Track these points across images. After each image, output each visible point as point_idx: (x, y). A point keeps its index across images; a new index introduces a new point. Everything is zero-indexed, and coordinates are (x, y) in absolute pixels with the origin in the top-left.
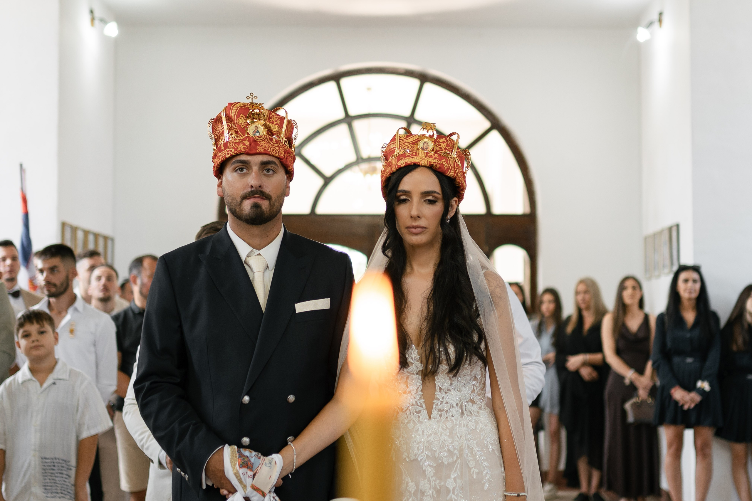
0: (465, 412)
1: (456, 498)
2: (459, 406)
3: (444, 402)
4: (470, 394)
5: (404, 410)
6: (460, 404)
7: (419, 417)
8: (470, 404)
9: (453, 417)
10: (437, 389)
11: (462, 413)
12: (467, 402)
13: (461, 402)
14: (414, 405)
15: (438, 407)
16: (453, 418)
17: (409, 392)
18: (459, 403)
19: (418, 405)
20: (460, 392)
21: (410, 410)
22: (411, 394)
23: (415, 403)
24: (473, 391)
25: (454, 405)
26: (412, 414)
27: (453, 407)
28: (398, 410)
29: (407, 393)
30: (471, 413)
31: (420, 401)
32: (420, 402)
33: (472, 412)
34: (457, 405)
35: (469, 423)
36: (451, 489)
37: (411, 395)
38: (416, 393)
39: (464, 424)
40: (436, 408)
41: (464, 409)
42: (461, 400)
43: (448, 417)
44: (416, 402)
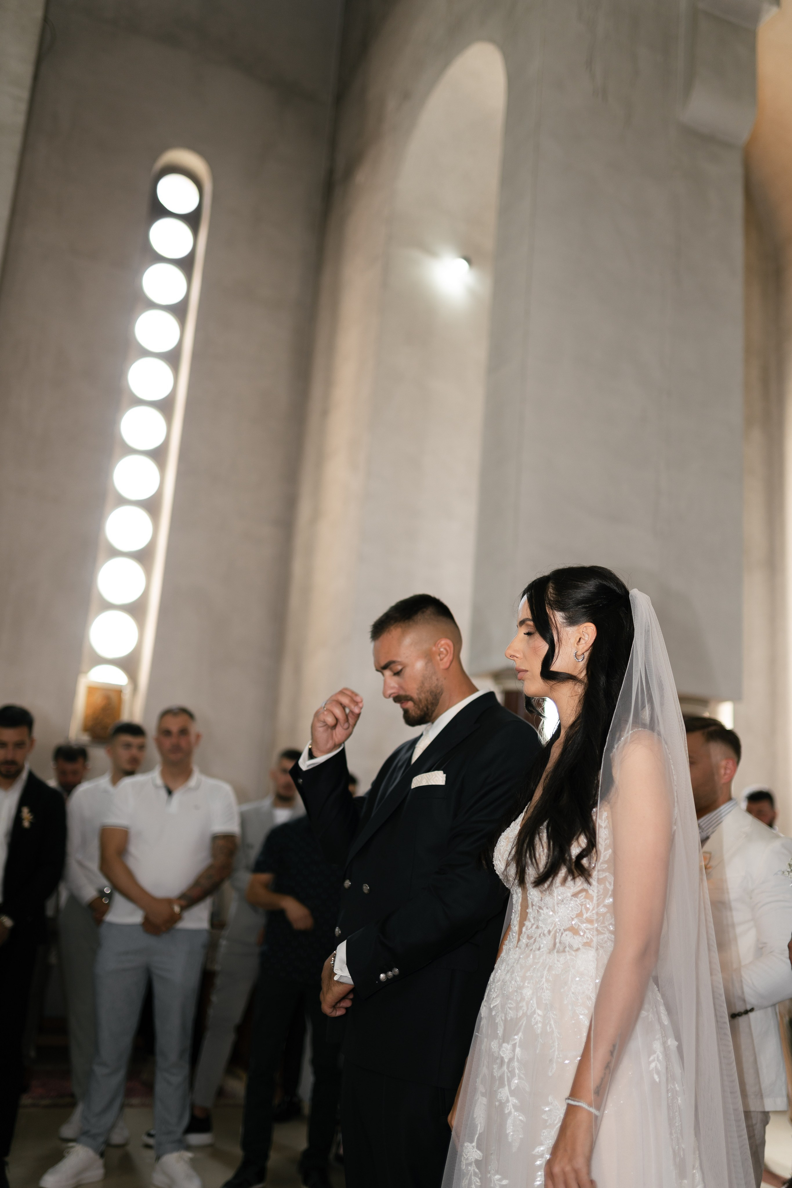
0: (558, 945)
1: (509, 1074)
2: (552, 934)
3: (534, 927)
4: (573, 919)
10: (530, 906)
11: (554, 946)
12: (565, 930)
13: (555, 929)
15: (527, 932)
24: (580, 915)
25: (546, 932)
27: (544, 935)
30: (564, 948)
33: (567, 949)
34: (549, 932)
36: (506, 1060)
40: (525, 933)
43: (534, 949)
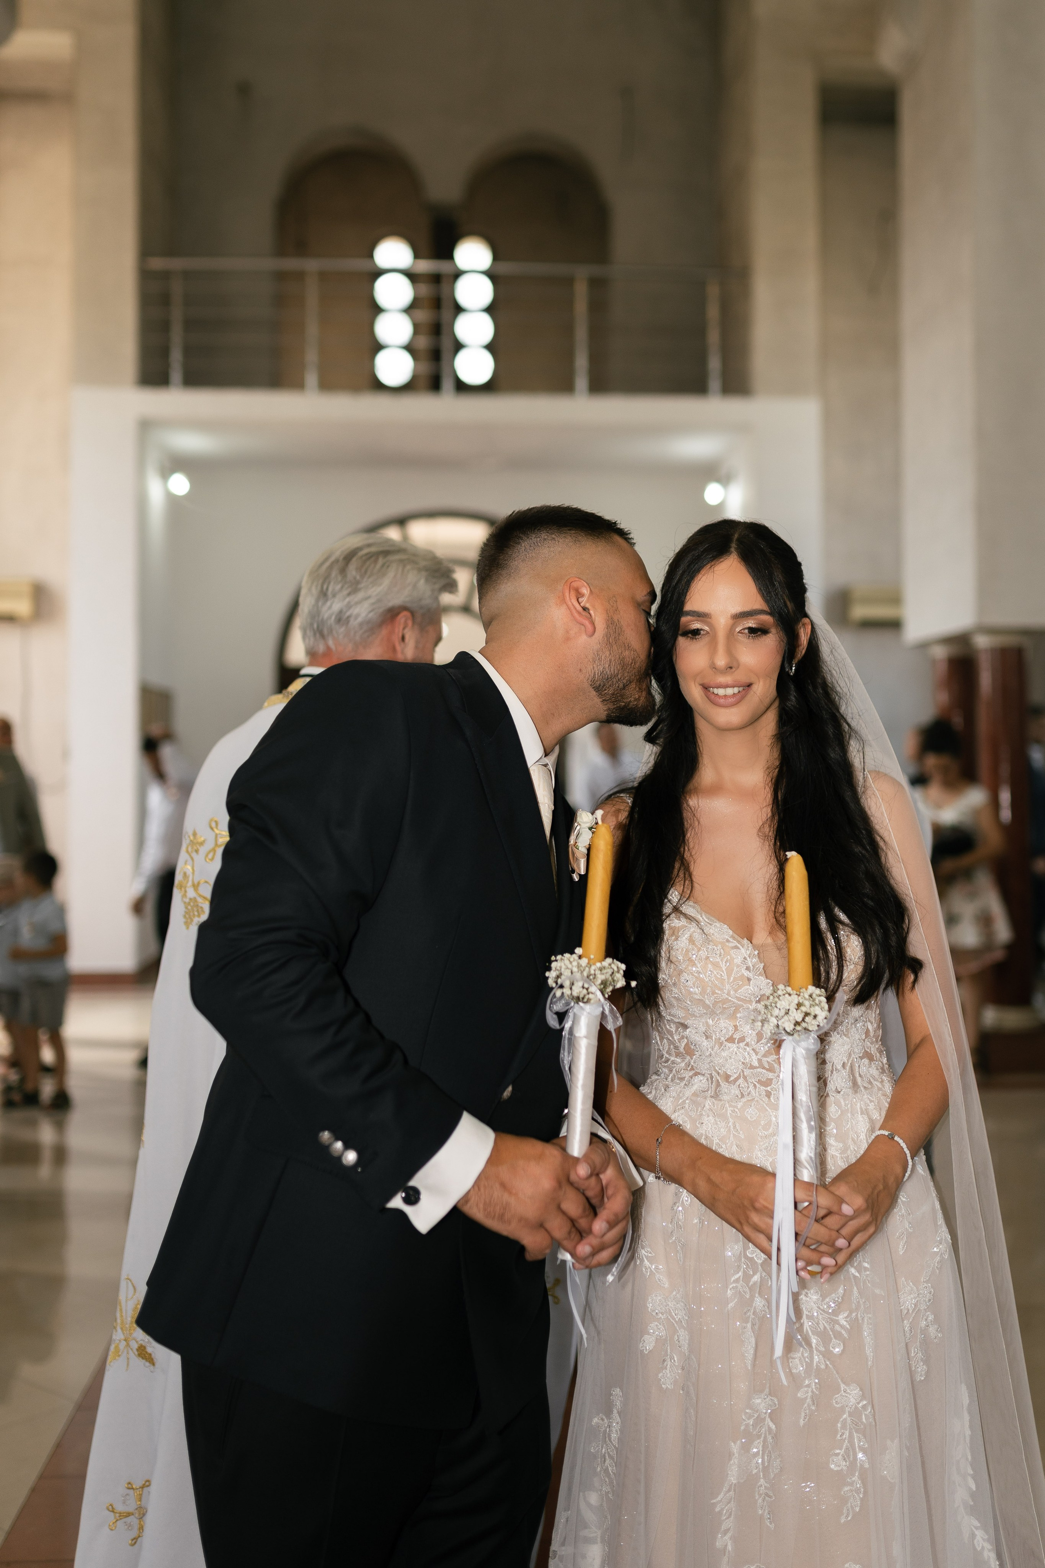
0: (859, 1079)
4: (864, 1041)
5: (732, 1079)
6: (849, 1064)
7: (768, 1094)
8: (866, 1061)
9: (839, 1092)
11: (855, 1084)
12: (861, 1058)
13: (851, 1059)
14: (756, 1068)
16: (838, 1096)
17: (742, 1040)
18: (848, 1060)
19: (764, 1068)
20: (849, 1038)
21: (745, 1078)
22: (745, 1042)
23: (756, 1063)
24: (868, 1033)
25: (839, 1066)
26: (751, 1086)
27: (837, 1070)
28: (718, 1078)
29: (736, 1041)
30: (870, 1083)
31: (769, 1060)
32: (768, 1062)
33: (873, 1082)
35: (869, 1105)
37: (747, 1045)
38: (758, 1042)
39: (861, 1108)
41: (857, 1075)
42: (850, 1055)
43: (829, 1094)
44: (760, 1061)
